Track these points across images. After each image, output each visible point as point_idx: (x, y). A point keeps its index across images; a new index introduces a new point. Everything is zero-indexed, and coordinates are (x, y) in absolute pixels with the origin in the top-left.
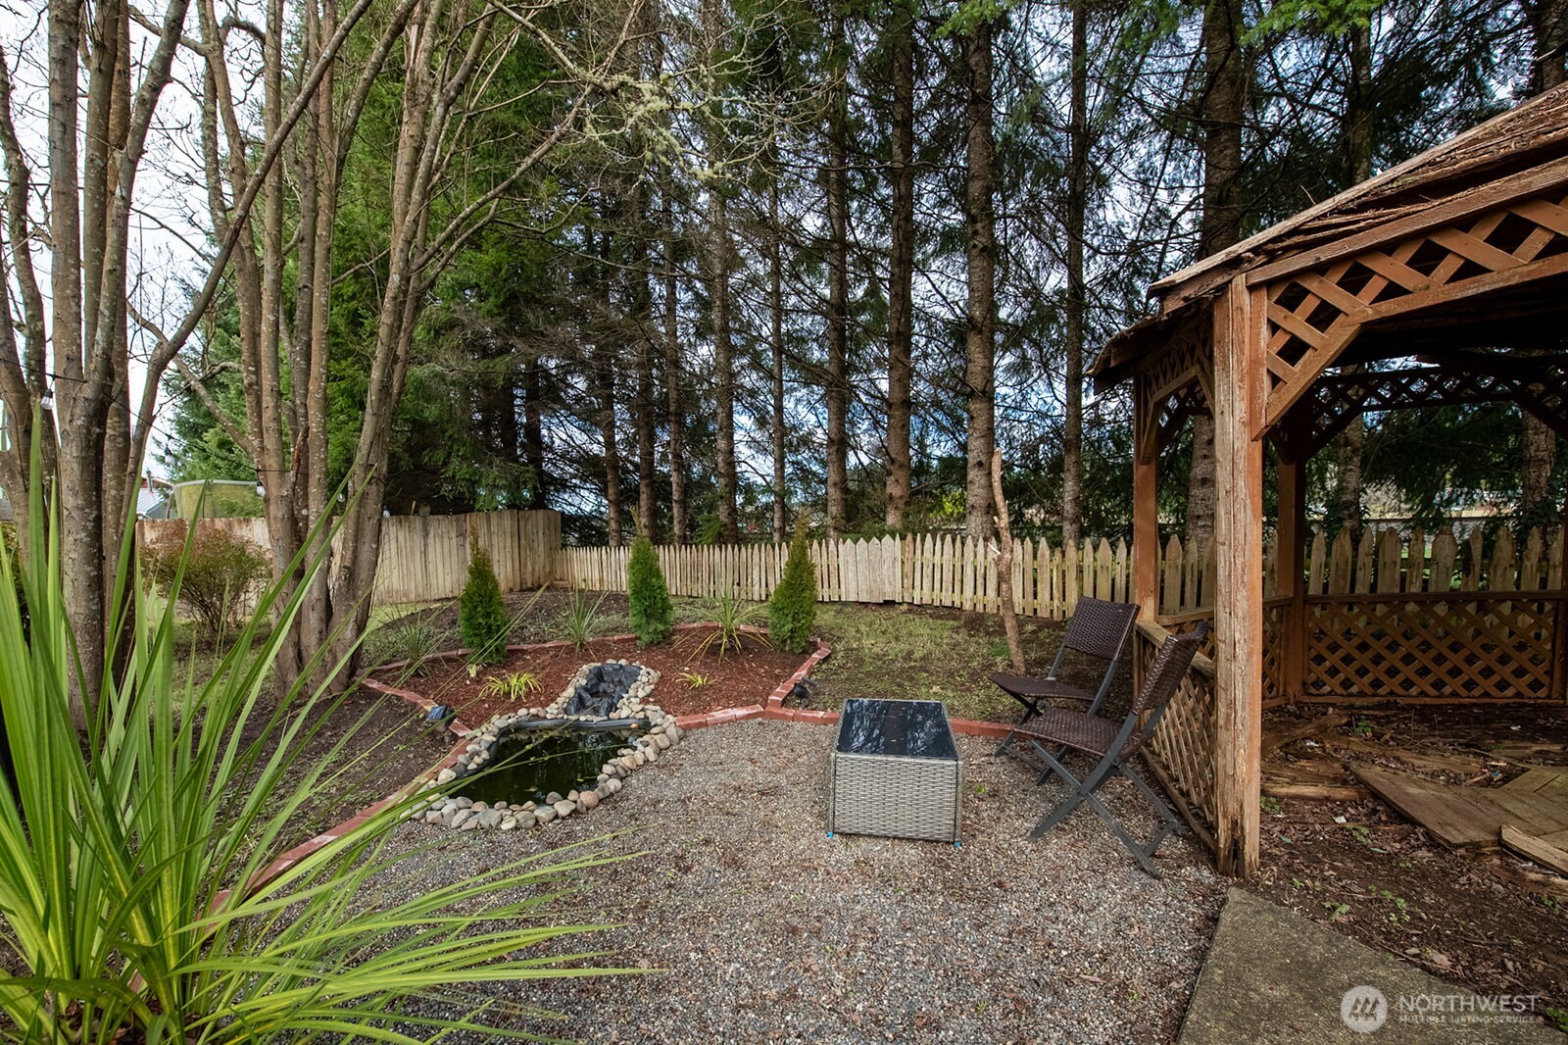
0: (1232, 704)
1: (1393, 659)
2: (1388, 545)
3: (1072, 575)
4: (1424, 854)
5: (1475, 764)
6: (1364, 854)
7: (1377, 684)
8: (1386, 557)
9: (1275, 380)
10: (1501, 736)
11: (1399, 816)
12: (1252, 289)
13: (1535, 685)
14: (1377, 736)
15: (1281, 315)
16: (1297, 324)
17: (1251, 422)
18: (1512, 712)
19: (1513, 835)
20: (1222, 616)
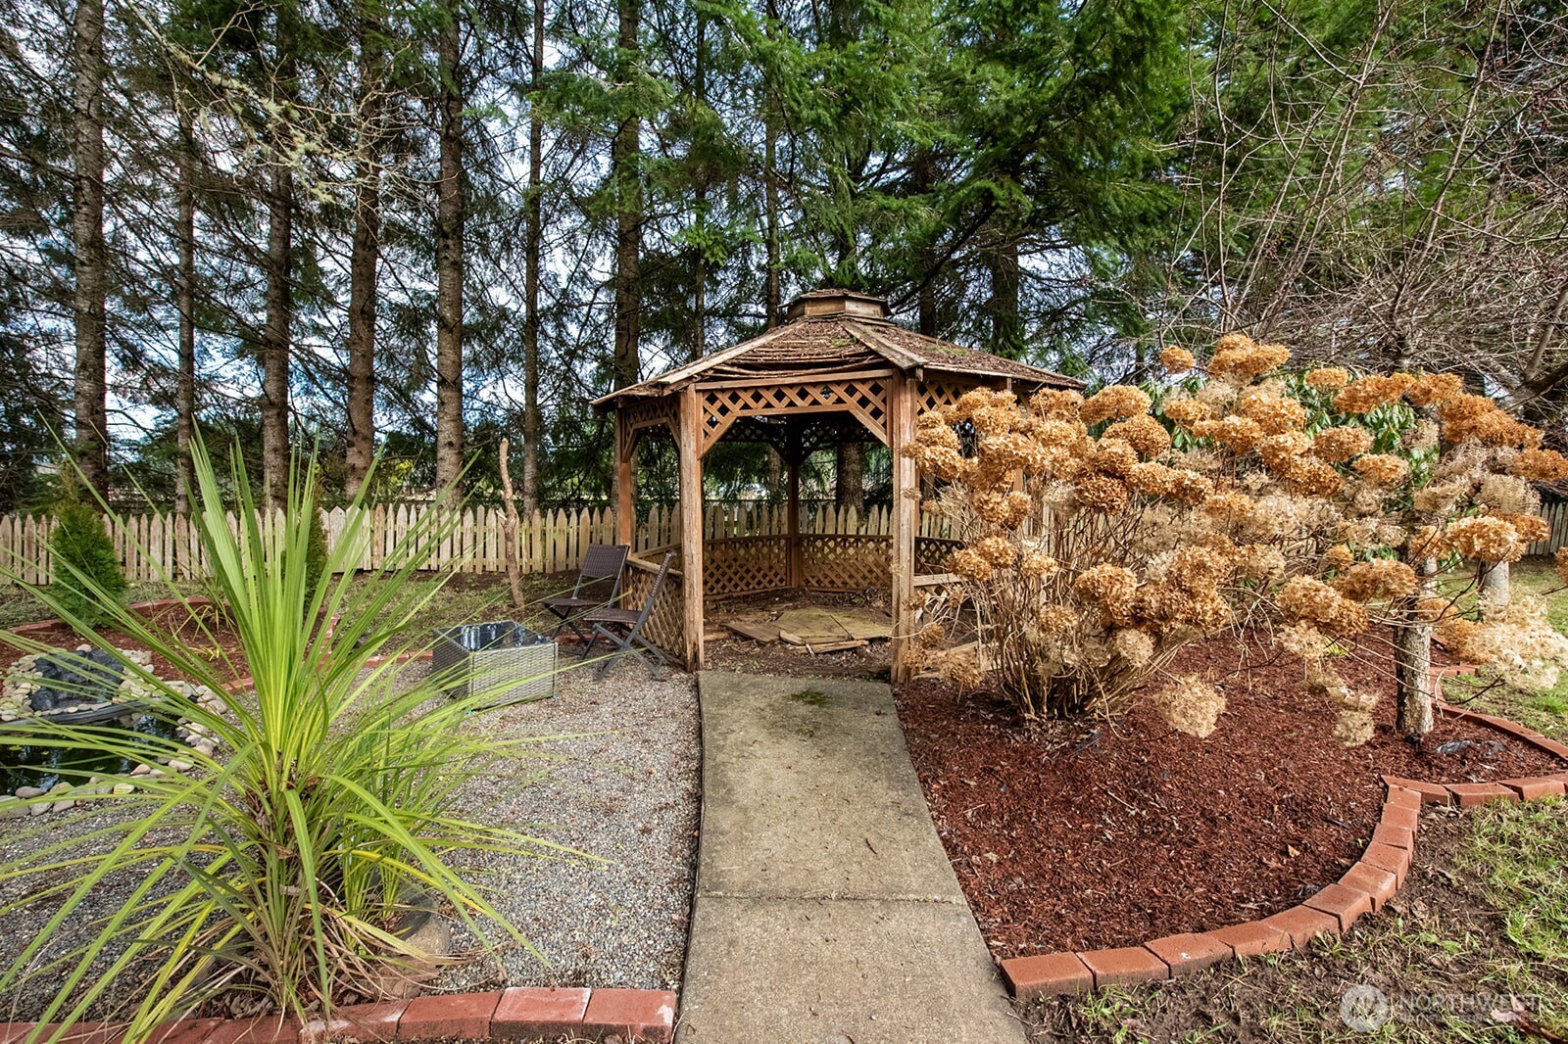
0: (691, 586)
1: (730, 573)
2: (719, 514)
3: (537, 537)
4: (757, 649)
5: (766, 614)
6: (737, 654)
7: (724, 587)
8: (718, 521)
9: (706, 434)
10: (773, 603)
11: (746, 638)
12: (697, 391)
13: (781, 580)
14: (729, 611)
15: (708, 405)
16: (714, 409)
17: (697, 452)
18: (775, 593)
19: (784, 635)
20: (686, 543)
